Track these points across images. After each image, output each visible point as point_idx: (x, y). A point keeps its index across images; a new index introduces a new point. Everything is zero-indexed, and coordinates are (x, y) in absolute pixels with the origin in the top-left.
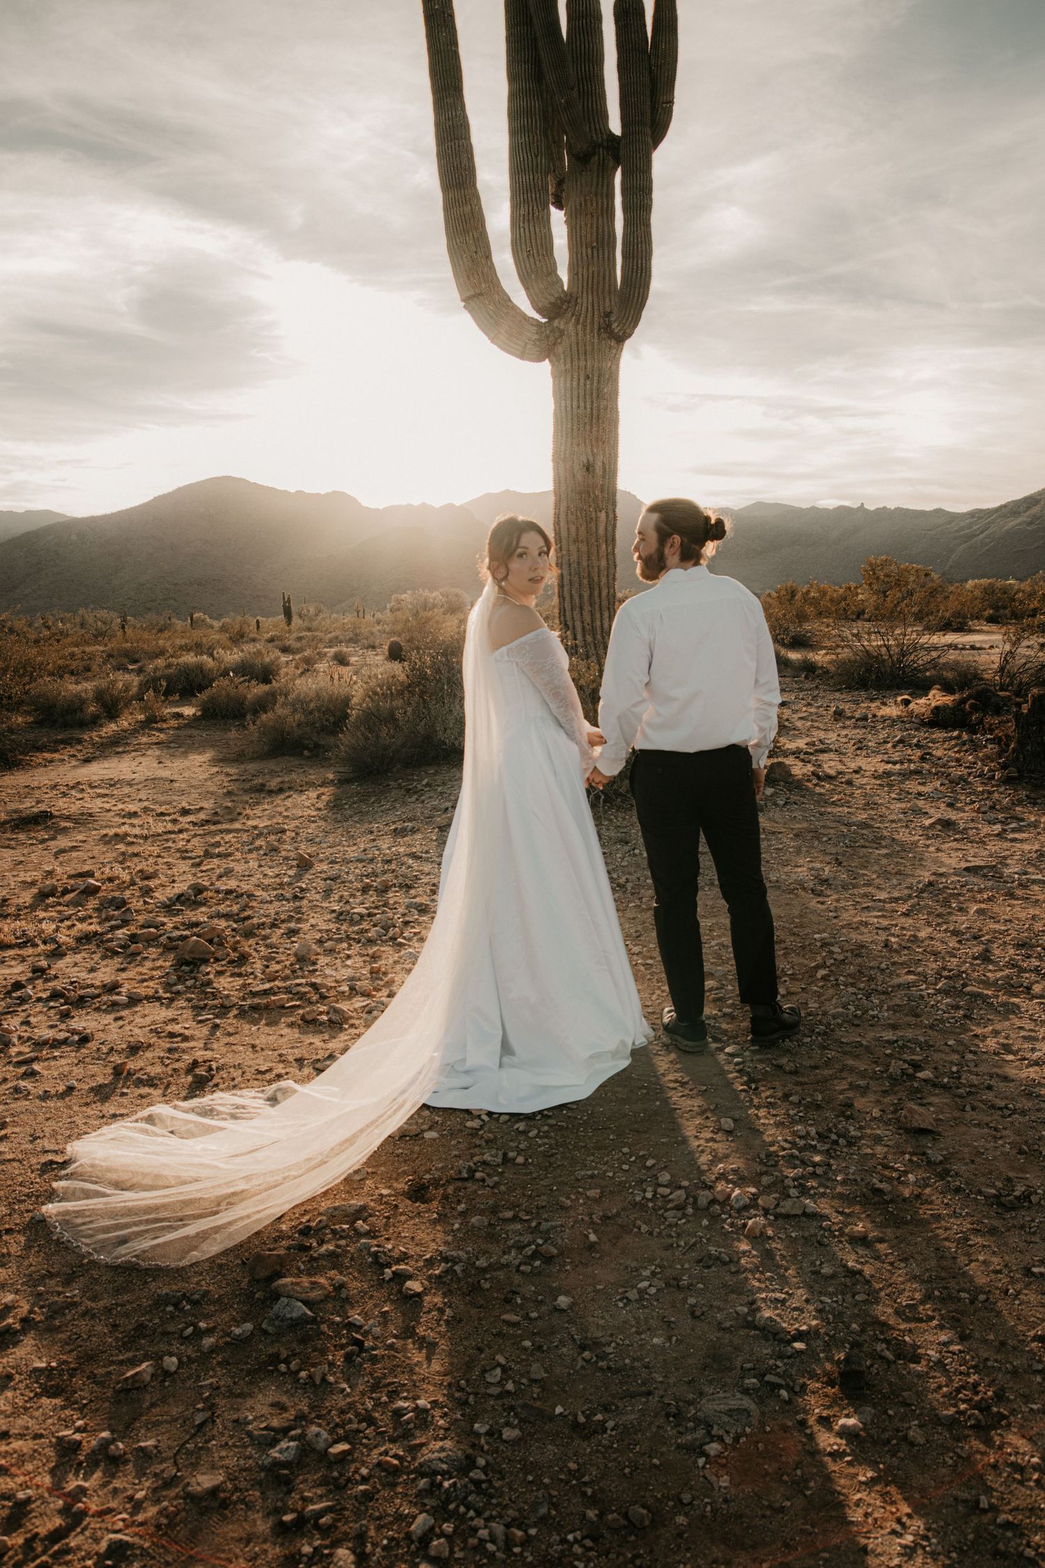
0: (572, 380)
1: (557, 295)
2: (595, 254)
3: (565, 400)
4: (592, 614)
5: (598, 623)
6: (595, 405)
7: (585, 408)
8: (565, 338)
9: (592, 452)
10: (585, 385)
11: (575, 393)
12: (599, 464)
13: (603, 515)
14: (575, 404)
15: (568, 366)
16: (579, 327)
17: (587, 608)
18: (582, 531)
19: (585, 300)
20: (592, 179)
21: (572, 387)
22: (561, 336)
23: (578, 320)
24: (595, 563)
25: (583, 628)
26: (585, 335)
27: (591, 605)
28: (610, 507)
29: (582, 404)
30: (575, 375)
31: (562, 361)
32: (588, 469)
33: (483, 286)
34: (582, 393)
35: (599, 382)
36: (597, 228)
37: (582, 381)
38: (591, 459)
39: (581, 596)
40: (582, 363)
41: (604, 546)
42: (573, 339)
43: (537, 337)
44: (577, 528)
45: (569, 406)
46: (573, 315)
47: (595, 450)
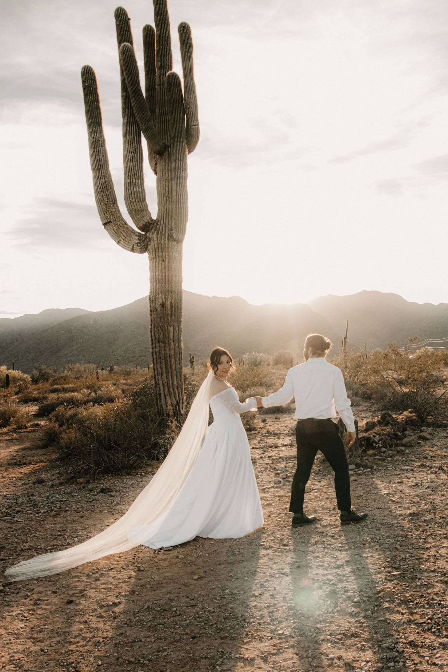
0: (156, 262)
1: (146, 221)
2: (168, 200)
3: (153, 272)
4: (167, 378)
5: (171, 382)
6: (167, 274)
7: (162, 276)
8: (152, 241)
9: (165, 297)
10: (162, 264)
11: (157, 269)
12: (169, 303)
13: (171, 329)
14: (157, 274)
15: (154, 255)
16: (159, 236)
17: (165, 375)
18: (161, 336)
19: (162, 223)
20: (166, 163)
21: (156, 266)
22: (150, 241)
23: (158, 232)
24: (168, 353)
25: (163, 384)
26: (161, 240)
27: (166, 373)
28: (176, 325)
29: (160, 274)
30: (157, 259)
31: (151, 253)
32: (163, 306)
33: (112, 217)
34: (160, 268)
35: (169, 262)
36: (169, 186)
37: (160, 262)
38: (164, 301)
39: (161, 369)
40: (160, 254)
41: (173, 344)
42: (155, 242)
43: (138, 241)
44: (159, 335)
45: (154, 275)
46: (155, 230)
47: (166, 297)
